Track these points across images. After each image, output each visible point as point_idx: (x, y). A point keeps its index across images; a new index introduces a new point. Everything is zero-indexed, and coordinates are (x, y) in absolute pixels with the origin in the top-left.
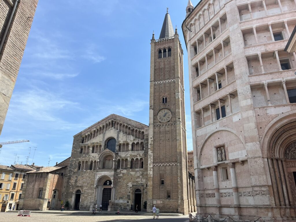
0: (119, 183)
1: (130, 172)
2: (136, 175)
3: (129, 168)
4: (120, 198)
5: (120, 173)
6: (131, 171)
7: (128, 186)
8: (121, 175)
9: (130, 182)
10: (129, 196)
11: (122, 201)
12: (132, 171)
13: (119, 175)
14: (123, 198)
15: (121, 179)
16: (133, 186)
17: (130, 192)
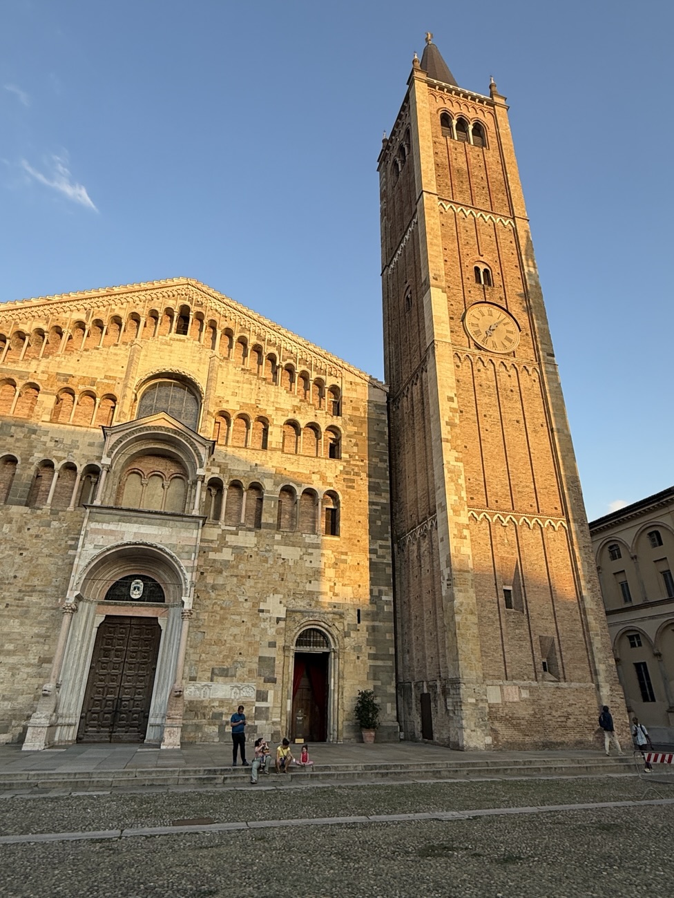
0: (213, 595)
1: (275, 547)
2: (308, 564)
3: (268, 526)
4: (213, 673)
5: (223, 544)
6: (279, 543)
7: (262, 611)
8: (227, 555)
9: (276, 591)
10: (266, 663)
11: (228, 687)
12: (286, 545)
13: (212, 555)
14: (234, 676)
15: (225, 574)
16: (290, 612)
17: (272, 645)
